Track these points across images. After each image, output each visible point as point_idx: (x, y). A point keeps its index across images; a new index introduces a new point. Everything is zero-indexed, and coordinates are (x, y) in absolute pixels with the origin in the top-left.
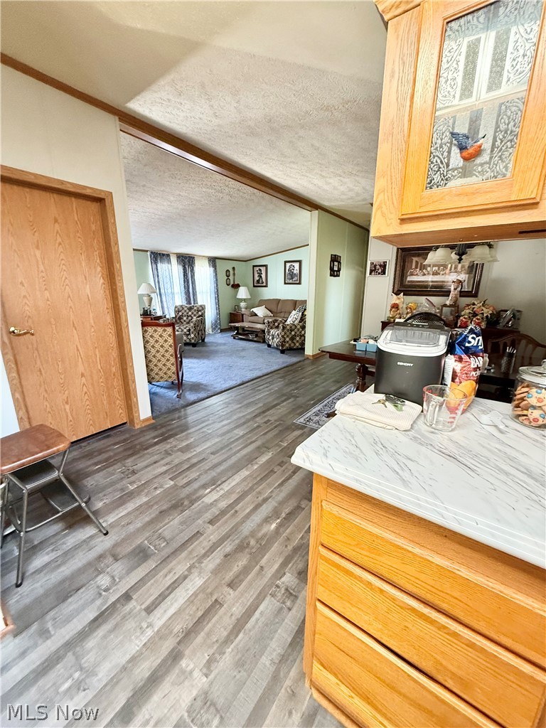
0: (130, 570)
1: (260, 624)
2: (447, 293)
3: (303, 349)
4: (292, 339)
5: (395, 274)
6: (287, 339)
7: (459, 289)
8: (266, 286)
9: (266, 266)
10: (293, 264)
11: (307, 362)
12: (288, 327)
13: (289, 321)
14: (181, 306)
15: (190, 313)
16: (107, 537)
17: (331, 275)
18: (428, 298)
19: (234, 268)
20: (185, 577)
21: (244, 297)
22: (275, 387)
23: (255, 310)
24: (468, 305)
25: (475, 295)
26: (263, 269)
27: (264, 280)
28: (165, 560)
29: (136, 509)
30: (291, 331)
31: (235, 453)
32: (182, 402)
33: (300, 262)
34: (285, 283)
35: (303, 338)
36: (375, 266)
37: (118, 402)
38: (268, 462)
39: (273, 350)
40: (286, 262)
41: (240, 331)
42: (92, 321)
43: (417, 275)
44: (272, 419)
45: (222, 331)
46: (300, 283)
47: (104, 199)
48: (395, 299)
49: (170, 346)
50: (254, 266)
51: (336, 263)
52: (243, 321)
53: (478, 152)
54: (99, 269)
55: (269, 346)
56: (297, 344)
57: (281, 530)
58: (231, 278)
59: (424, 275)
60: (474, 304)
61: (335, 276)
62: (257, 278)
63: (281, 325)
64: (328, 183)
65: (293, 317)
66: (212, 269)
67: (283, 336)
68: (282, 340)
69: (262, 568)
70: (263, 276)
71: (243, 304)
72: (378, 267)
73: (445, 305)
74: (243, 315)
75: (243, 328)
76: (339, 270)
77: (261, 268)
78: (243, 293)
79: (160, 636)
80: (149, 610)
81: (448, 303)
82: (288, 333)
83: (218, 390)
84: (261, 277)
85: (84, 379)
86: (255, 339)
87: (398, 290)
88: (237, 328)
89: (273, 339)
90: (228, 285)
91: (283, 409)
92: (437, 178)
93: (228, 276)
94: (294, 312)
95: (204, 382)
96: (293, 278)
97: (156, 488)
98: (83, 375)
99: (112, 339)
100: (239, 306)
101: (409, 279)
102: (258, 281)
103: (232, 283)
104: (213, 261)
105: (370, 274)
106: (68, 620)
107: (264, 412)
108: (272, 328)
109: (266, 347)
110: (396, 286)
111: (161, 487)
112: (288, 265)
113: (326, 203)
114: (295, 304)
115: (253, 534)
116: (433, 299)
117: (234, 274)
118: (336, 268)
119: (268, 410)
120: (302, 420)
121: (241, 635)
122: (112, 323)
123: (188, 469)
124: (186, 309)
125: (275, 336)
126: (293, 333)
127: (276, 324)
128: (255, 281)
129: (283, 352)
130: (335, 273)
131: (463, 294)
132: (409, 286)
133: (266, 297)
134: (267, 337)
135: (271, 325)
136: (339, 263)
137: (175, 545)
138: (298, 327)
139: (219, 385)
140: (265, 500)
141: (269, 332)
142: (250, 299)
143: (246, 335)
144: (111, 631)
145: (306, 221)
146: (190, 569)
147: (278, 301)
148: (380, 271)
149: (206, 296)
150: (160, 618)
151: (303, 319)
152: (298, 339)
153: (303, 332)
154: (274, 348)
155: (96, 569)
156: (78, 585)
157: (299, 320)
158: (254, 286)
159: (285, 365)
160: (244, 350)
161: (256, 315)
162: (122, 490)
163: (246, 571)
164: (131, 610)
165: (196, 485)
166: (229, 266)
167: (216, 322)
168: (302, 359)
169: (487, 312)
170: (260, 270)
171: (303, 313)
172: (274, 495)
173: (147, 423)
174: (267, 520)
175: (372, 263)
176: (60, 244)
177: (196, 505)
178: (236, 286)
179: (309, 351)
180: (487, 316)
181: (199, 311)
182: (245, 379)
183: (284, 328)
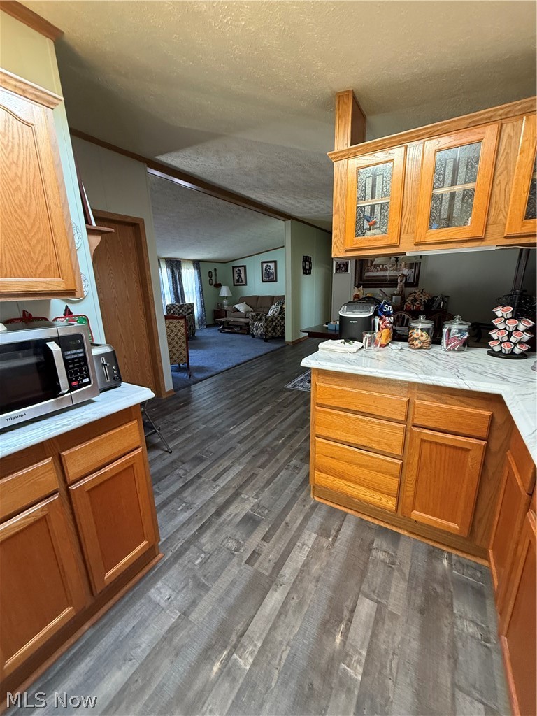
0: (195, 467)
1: (282, 479)
2: (395, 286)
3: (283, 338)
4: (274, 329)
5: (355, 272)
6: (270, 329)
7: (404, 281)
8: (245, 285)
9: (245, 267)
10: (269, 264)
11: (287, 347)
12: (270, 319)
13: (270, 313)
14: (172, 305)
15: (181, 311)
16: (172, 454)
17: (304, 273)
18: (382, 289)
19: (215, 269)
20: (231, 467)
21: (226, 295)
22: (265, 366)
23: (237, 306)
24: (411, 294)
25: (416, 286)
26: (242, 270)
27: (243, 279)
28: (216, 461)
29: (186, 440)
30: (273, 322)
31: (245, 408)
32: (192, 380)
33: (275, 262)
34: (263, 282)
35: (283, 328)
36: (340, 265)
37: (148, 378)
38: (270, 411)
39: (258, 340)
40: (262, 263)
41: (226, 326)
42: (130, 315)
43: (372, 271)
44: (268, 386)
45: (208, 326)
46: (276, 281)
47: (138, 224)
48: (356, 291)
49: (183, 335)
50: (233, 267)
51: (307, 263)
52: (226, 317)
53: (375, 223)
54: (134, 276)
55: (253, 336)
56: (278, 333)
57: (286, 443)
58: (213, 278)
59: (378, 271)
60: (415, 293)
61: (307, 274)
62: (236, 278)
63: (264, 317)
64: (298, 202)
65: (273, 310)
66: (196, 271)
67: (266, 327)
68: (266, 330)
69: (278, 459)
70: (242, 275)
71: (225, 302)
72: (342, 266)
73: (394, 294)
74: (226, 311)
75: (228, 322)
76: (310, 268)
77: (240, 268)
78: (224, 292)
79: (225, 488)
80: (215, 480)
81: (396, 292)
82: (270, 324)
83: (219, 370)
84: (240, 276)
85: (125, 360)
86: (241, 331)
87: (359, 284)
88: (222, 323)
89: (257, 330)
90: (211, 285)
91: (274, 380)
92: (360, 232)
93: (210, 277)
94: (273, 306)
95: (206, 366)
96: (269, 277)
97: (194, 430)
98: (125, 357)
99: (143, 329)
100: (221, 303)
101: (367, 274)
102: (238, 281)
103: (214, 283)
104: (197, 264)
105: (336, 272)
106: (167, 488)
107: (260, 382)
108: (255, 321)
109: (251, 337)
110: (357, 280)
111: (198, 428)
112: (265, 265)
113: (297, 215)
114: (273, 299)
115: (268, 446)
116: (385, 290)
117: (216, 275)
118: (307, 268)
119: (263, 381)
120: (290, 386)
121: (271, 485)
122: (143, 316)
123: (213, 418)
124: (176, 307)
125: (258, 327)
126: (274, 324)
127: (259, 317)
128: (235, 280)
129: (266, 340)
130: (307, 272)
131: (407, 285)
132: (368, 280)
133: (246, 295)
134: (251, 328)
135: (255, 318)
136: (310, 263)
137: (219, 454)
138: (279, 318)
139: (219, 367)
140: (272, 430)
141: (253, 324)
142: (231, 297)
143: (232, 328)
144: (195, 489)
145: (280, 228)
146: (233, 462)
147: (257, 297)
148: (343, 269)
149: (192, 295)
150: (222, 483)
151: (282, 311)
152: (278, 328)
153: (283, 323)
154: (258, 338)
155: (173, 468)
156: (165, 474)
157: (278, 312)
158: (234, 285)
159: (270, 350)
160: (232, 340)
161: (238, 311)
162: (170, 432)
163: (268, 461)
164: (203, 482)
165: (222, 426)
166: (211, 267)
167: (202, 318)
168: (284, 345)
169: (424, 298)
170: (239, 270)
171: (281, 306)
172: (278, 427)
173: (170, 395)
174: (277, 439)
175: (337, 263)
176: (109, 258)
177: (225, 436)
178: (218, 286)
179: (289, 338)
180: (424, 301)
181: (188, 309)
182: (240, 362)
183: (266, 319)
